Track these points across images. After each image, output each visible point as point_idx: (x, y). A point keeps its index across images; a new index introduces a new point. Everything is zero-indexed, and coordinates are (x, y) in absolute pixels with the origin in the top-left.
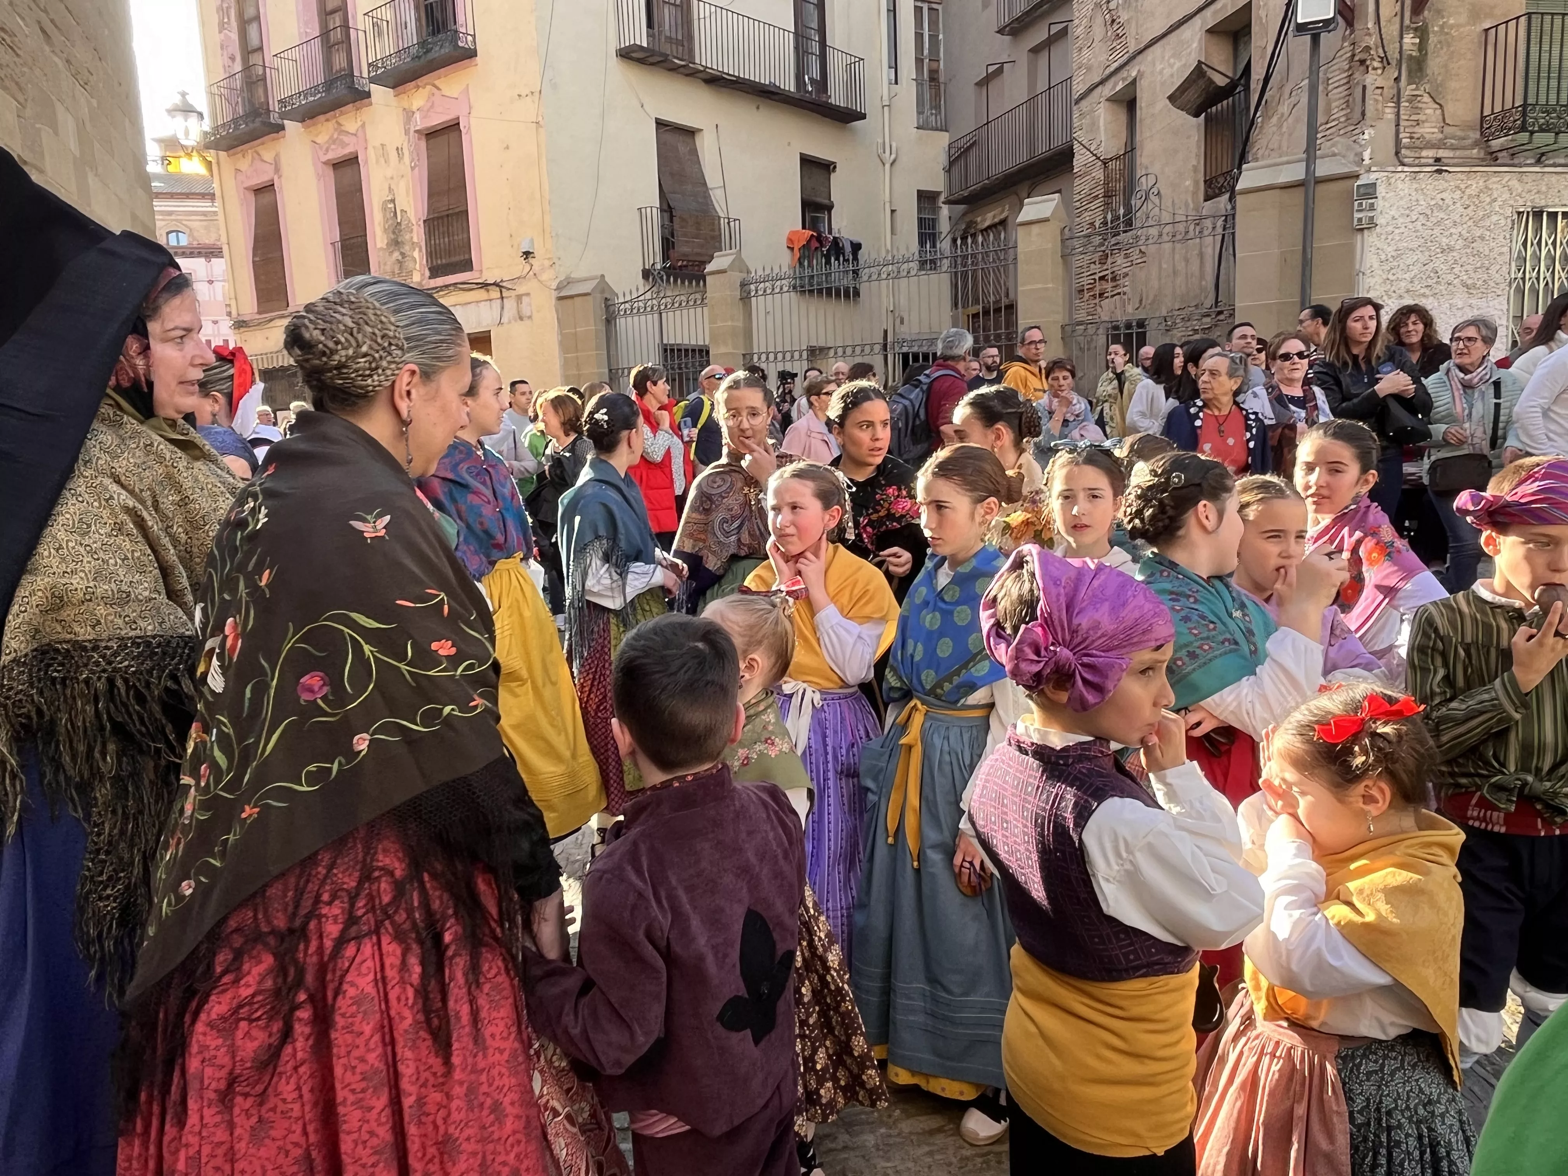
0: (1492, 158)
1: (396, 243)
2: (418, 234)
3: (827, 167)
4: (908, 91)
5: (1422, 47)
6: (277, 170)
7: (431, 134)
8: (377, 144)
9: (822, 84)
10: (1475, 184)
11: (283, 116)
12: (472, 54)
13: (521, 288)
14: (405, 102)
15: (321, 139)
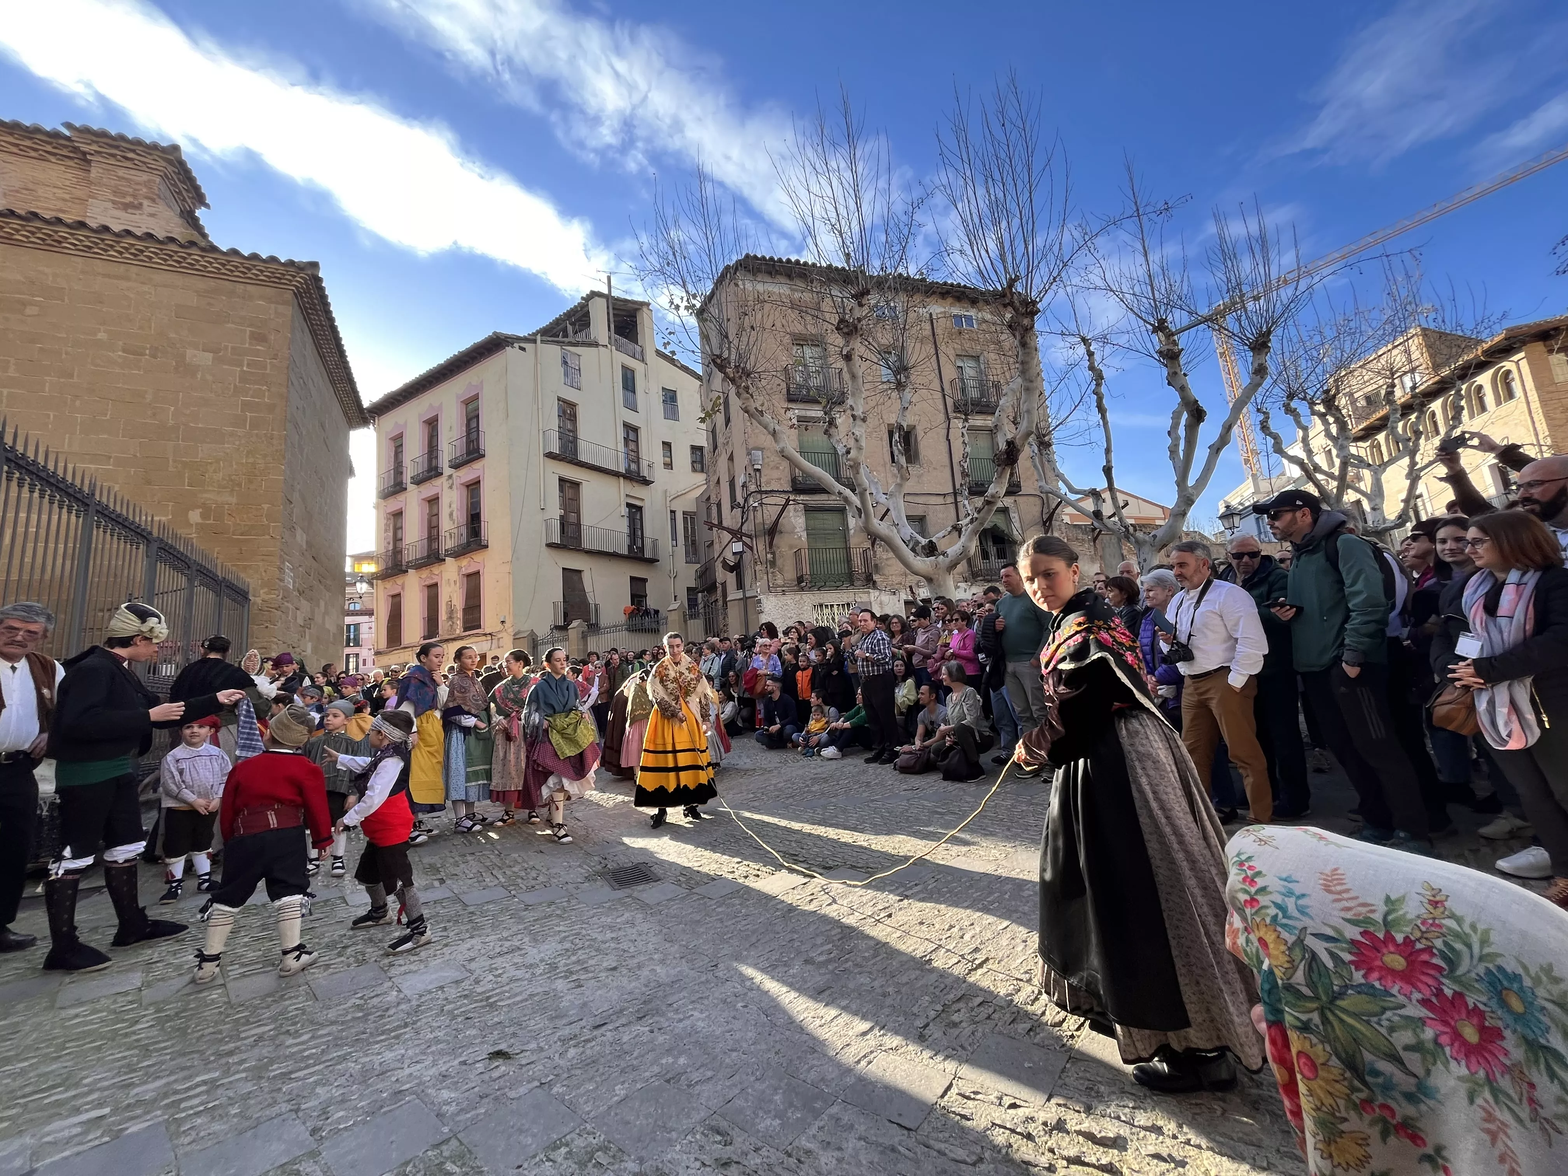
0: (802, 589)
1: (450, 618)
2: (460, 614)
3: (645, 580)
4: (681, 549)
6: (403, 588)
7: (469, 576)
8: (446, 579)
9: (642, 549)
10: (798, 597)
11: (408, 567)
12: (487, 547)
13: (500, 636)
14: (459, 563)
15: (423, 576)
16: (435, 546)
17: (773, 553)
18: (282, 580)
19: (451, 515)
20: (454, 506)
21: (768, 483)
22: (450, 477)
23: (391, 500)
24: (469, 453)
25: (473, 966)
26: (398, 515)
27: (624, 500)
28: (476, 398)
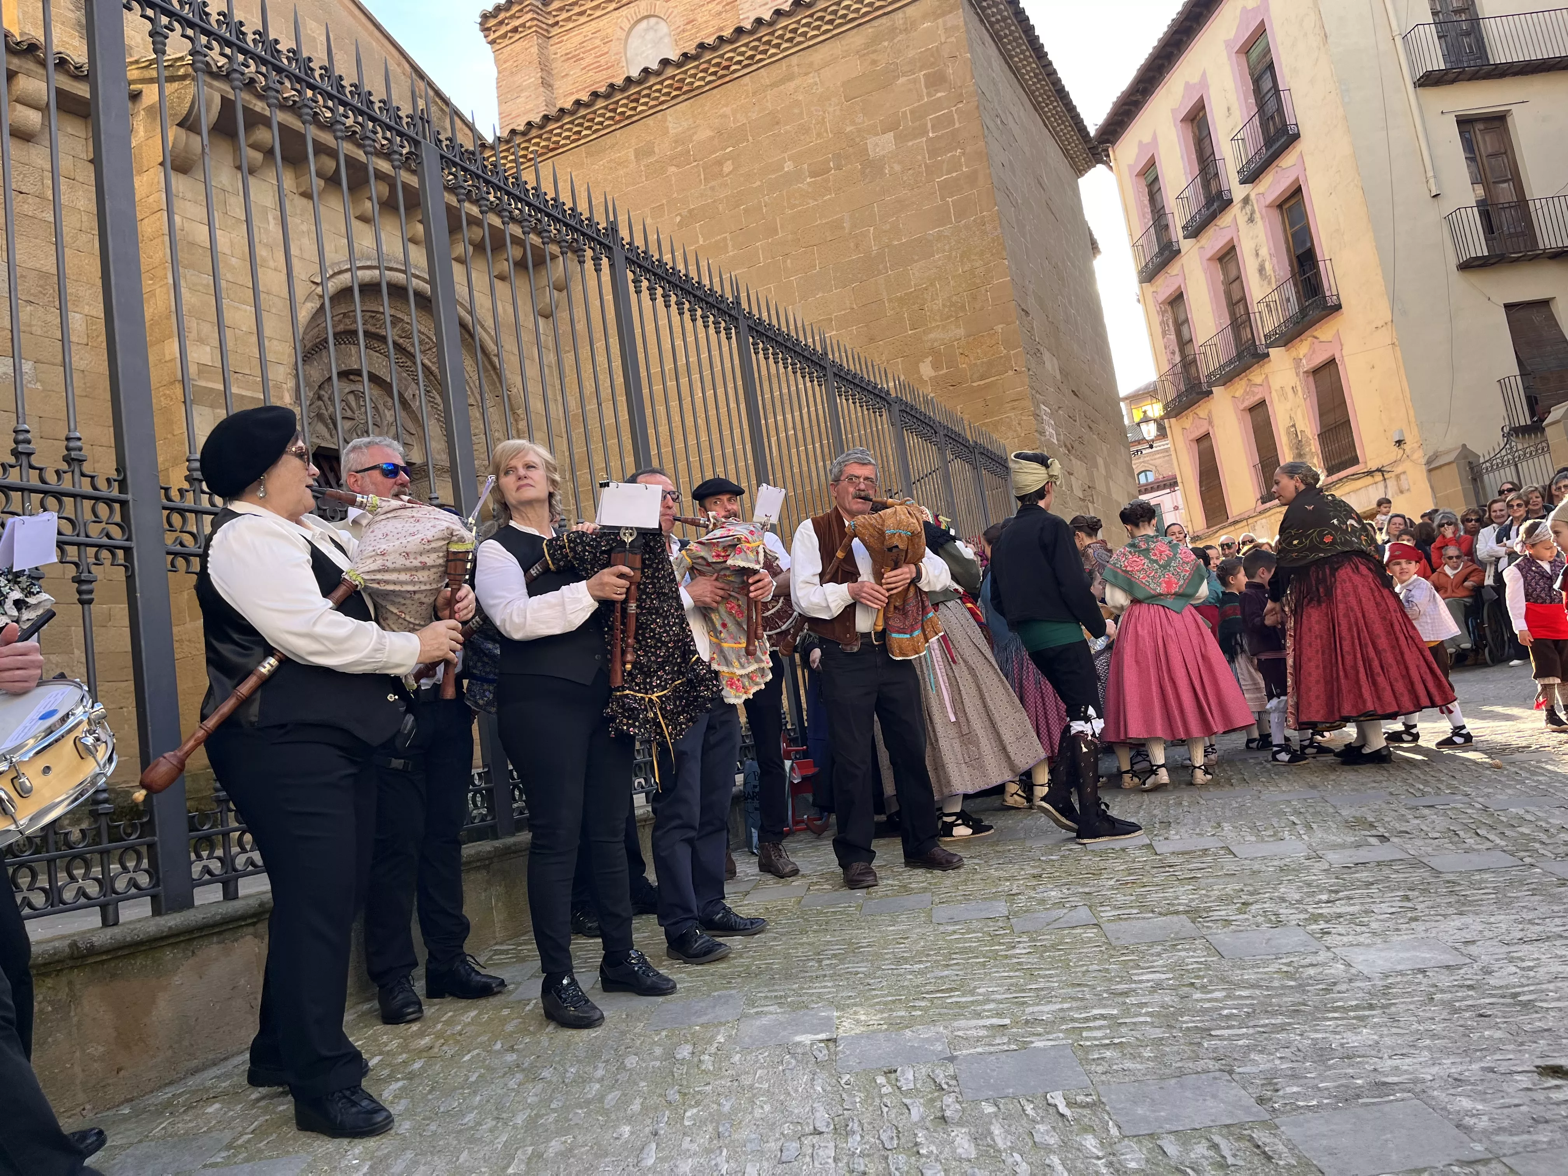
2: (1315, 446)
6: (1210, 423)
7: (1316, 372)
8: (1278, 388)
11: (1211, 384)
12: (1338, 307)
13: (1399, 470)
14: (1294, 353)
15: (1237, 395)
16: (1246, 334)
18: (1042, 433)
19: (1261, 270)
20: (1264, 252)
22: (1246, 200)
23: (1160, 280)
24: (1269, 142)
25: (1473, 950)
26: (1177, 300)
28: (1261, 31)
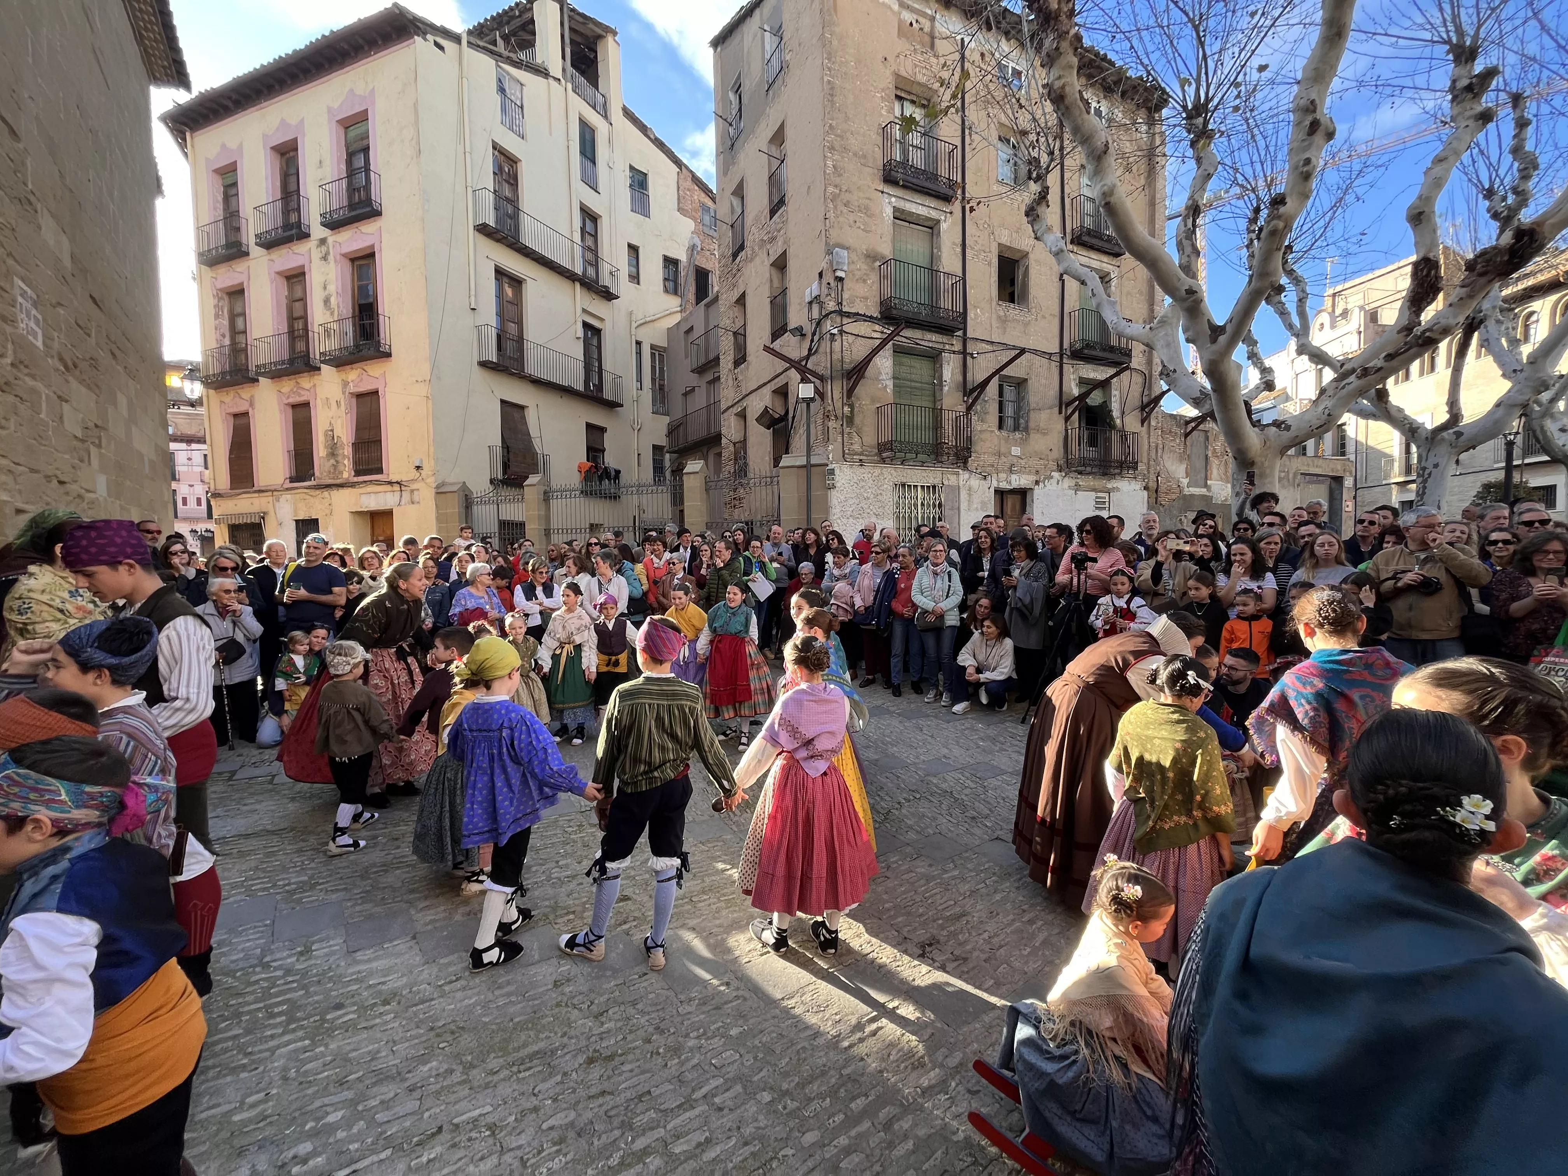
0: (883, 461)
1: (332, 455)
2: (348, 451)
3: (603, 430)
4: (647, 395)
5: (852, 412)
6: (252, 404)
7: (360, 396)
8: (323, 397)
9: (600, 387)
10: (877, 471)
11: (258, 374)
12: (388, 355)
13: (414, 486)
14: (343, 376)
15: (284, 390)
16: (300, 346)
17: (852, 406)
19: (327, 301)
20: (332, 288)
21: (852, 302)
22: (323, 241)
23: (222, 269)
24: (352, 206)
26: (237, 293)
27: (581, 317)
28: (362, 117)
